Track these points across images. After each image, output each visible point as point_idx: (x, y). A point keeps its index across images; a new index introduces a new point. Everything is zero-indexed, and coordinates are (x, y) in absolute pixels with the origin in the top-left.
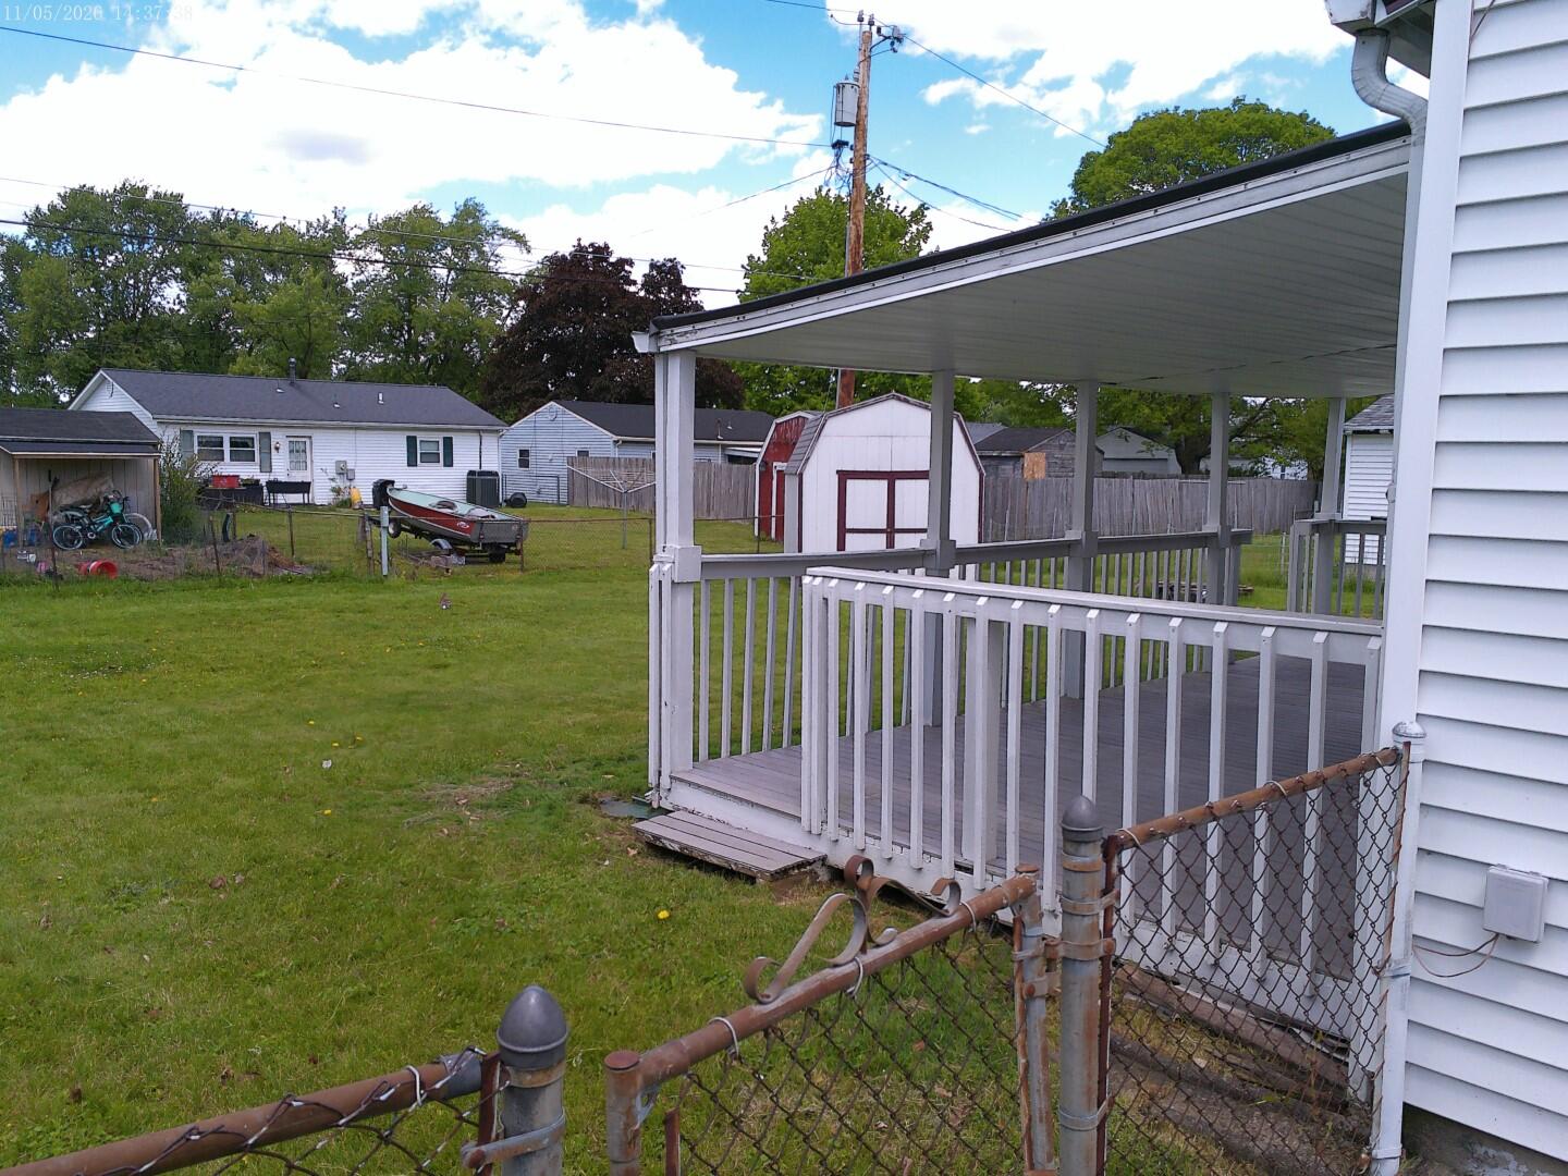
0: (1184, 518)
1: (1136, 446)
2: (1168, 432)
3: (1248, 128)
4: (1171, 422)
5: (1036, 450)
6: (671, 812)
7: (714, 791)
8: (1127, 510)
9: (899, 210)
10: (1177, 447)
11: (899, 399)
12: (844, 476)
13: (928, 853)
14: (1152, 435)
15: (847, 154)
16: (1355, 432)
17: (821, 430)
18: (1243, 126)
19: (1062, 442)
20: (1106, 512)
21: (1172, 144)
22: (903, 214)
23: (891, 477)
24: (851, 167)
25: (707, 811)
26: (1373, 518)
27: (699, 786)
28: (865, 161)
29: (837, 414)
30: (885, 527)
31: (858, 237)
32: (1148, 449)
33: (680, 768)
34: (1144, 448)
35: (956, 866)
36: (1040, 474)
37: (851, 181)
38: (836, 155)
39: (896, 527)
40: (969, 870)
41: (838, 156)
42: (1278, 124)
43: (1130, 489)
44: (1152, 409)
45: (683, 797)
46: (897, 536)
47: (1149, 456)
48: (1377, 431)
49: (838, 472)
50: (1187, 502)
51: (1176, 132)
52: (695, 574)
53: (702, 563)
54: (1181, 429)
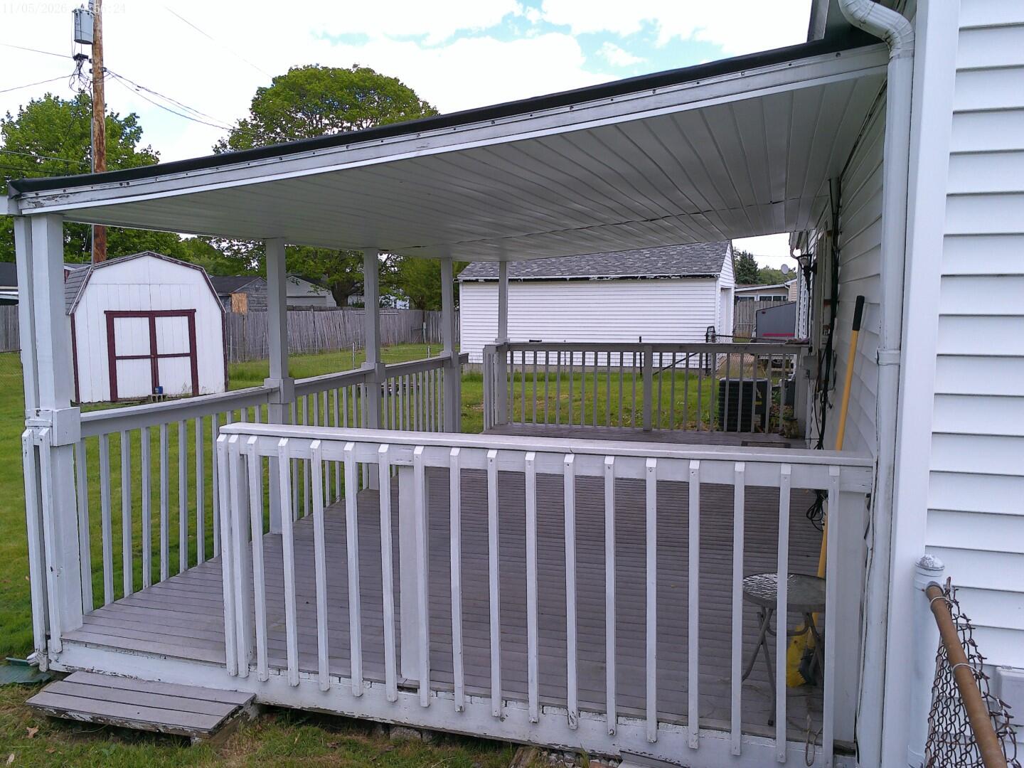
0: (348, 337)
1: (306, 288)
2: (326, 279)
3: (364, 82)
4: (328, 272)
5: (239, 292)
6: (67, 674)
7: (117, 649)
8: (311, 332)
9: (114, 115)
10: (333, 289)
11: (153, 256)
12: (111, 316)
13: (368, 680)
14: (316, 281)
15: (87, 66)
16: (465, 281)
17: (88, 279)
18: (361, 80)
19: (257, 286)
20: (298, 334)
21: (317, 87)
22: (118, 119)
23: (152, 315)
24: (91, 76)
25: (109, 669)
26: (530, 341)
27: (98, 645)
28: (103, 72)
29: (103, 266)
30: (149, 354)
31: (101, 131)
32: (315, 290)
33: (70, 629)
34: (312, 289)
35: (398, 687)
36: (244, 309)
37: (92, 86)
38: (78, 65)
39: (158, 353)
40: (414, 690)
41: (80, 67)
42: (383, 82)
43: (312, 318)
44: (315, 262)
45: (77, 657)
46: (160, 360)
47: (316, 294)
48: (477, 280)
49: (105, 312)
50: (348, 326)
51: (318, 79)
52: (74, 435)
53: (81, 423)
54: (336, 277)
